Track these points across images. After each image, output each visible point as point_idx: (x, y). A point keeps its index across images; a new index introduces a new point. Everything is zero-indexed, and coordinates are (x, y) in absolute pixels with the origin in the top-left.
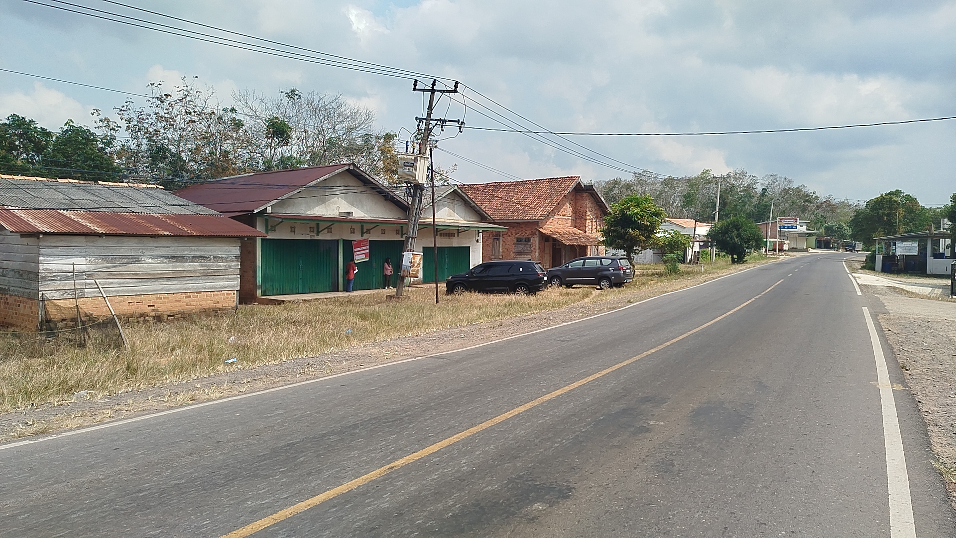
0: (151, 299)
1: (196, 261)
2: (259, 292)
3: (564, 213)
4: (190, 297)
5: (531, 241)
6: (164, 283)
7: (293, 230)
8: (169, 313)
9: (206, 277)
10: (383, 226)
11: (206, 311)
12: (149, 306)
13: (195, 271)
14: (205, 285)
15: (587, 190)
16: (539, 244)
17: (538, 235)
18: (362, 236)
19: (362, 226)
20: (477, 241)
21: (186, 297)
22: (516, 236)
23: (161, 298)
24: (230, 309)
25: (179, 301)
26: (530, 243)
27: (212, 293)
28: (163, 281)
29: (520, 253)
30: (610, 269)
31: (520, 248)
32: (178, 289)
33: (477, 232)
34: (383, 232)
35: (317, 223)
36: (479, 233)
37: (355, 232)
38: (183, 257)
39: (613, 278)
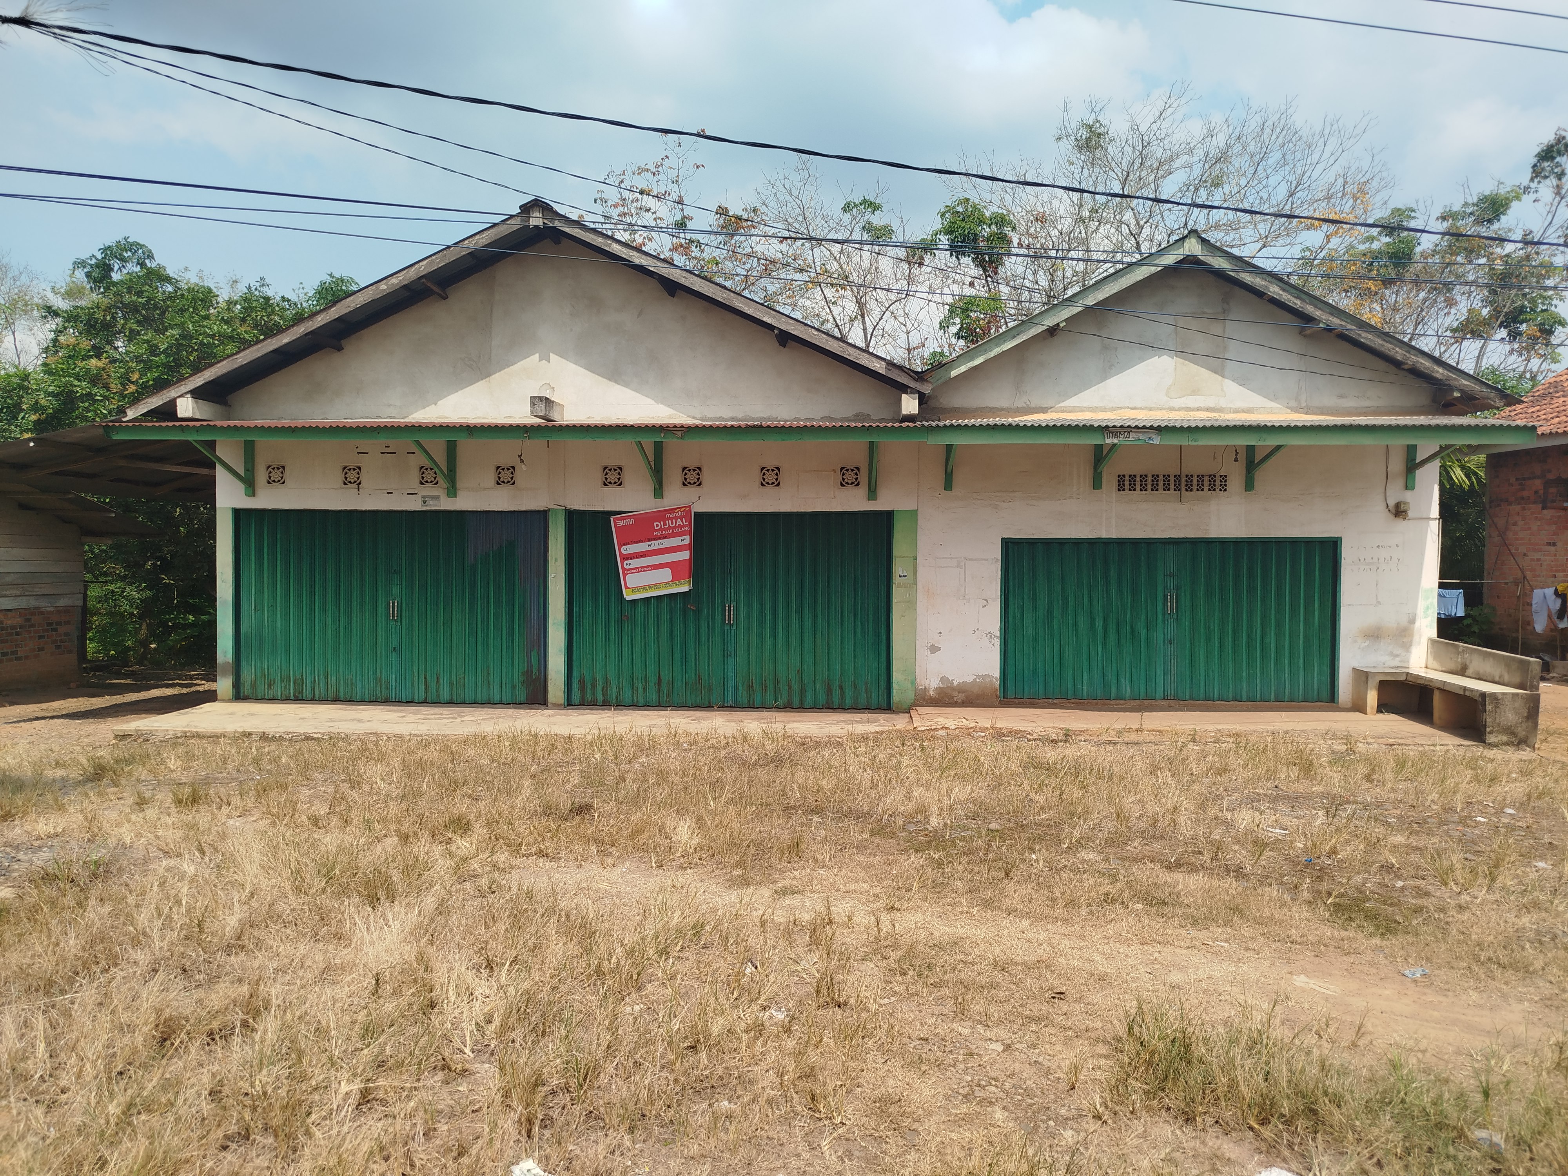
2: (224, 685)
7: (351, 474)
18: (659, 492)
19: (656, 458)
20: (1398, 512)
34: (771, 476)
36: (1412, 466)
37: (624, 481)
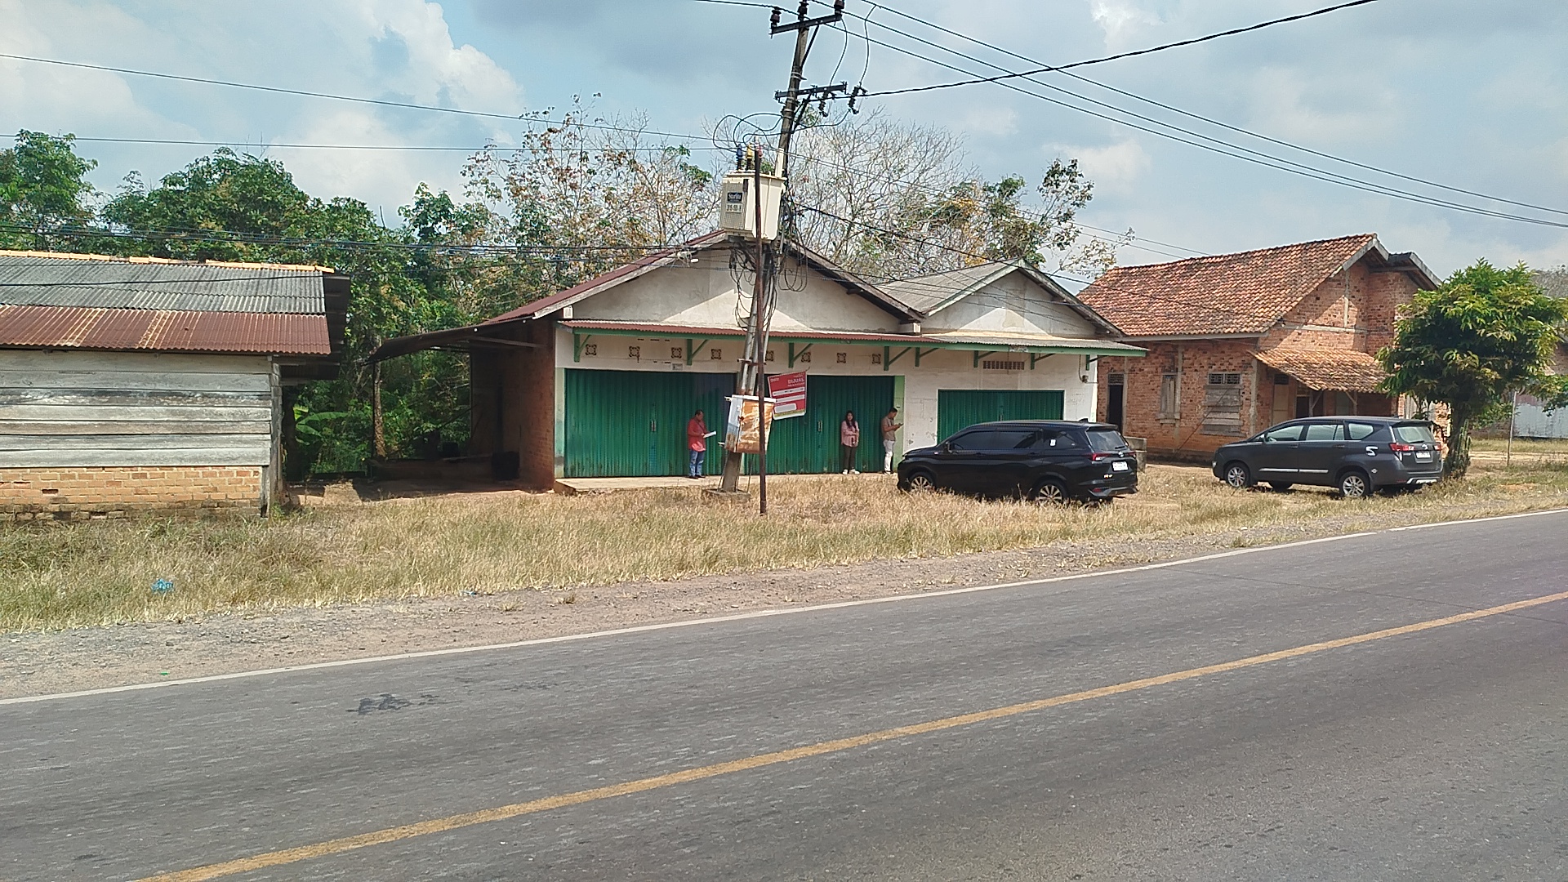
0: (51, 478)
1: (157, 403)
2: (559, 470)
3: (1335, 319)
4: (144, 476)
5: (1241, 382)
6: (80, 446)
7: (634, 352)
8: (92, 507)
9: (185, 437)
10: (842, 348)
11: (184, 507)
12: (44, 491)
13: (156, 423)
14: (181, 453)
15: (1397, 264)
16: (1259, 388)
17: (1255, 368)
18: (791, 365)
19: (791, 346)
20: (1084, 379)
21: (135, 476)
22: (1210, 371)
23: (73, 477)
24: (246, 504)
25: (118, 484)
26: (1237, 386)
27: (200, 471)
28: (77, 442)
29: (1216, 408)
30: (1368, 449)
31: (1217, 396)
32: (113, 459)
33: (1083, 360)
34: (842, 358)
35: (690, 340)
36: (1088, 361)
37: (775, 360)
38: (126, 394)
39: (1374, 471)
